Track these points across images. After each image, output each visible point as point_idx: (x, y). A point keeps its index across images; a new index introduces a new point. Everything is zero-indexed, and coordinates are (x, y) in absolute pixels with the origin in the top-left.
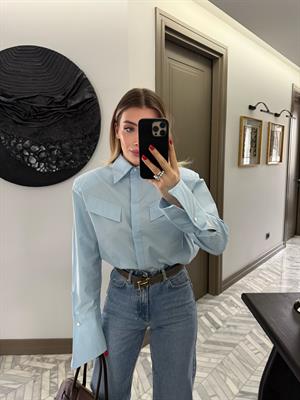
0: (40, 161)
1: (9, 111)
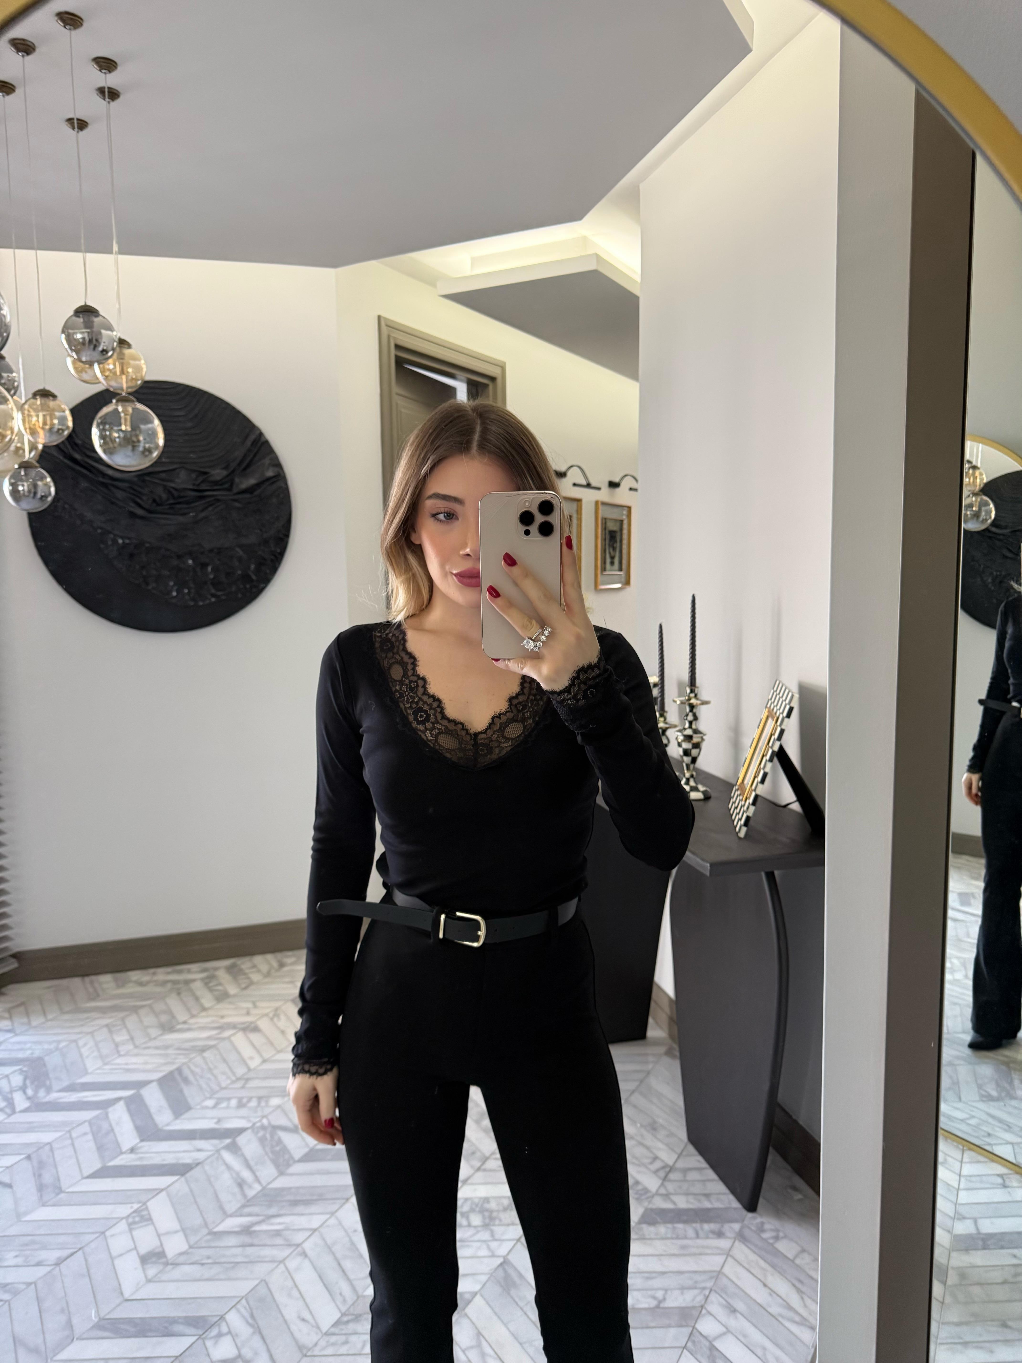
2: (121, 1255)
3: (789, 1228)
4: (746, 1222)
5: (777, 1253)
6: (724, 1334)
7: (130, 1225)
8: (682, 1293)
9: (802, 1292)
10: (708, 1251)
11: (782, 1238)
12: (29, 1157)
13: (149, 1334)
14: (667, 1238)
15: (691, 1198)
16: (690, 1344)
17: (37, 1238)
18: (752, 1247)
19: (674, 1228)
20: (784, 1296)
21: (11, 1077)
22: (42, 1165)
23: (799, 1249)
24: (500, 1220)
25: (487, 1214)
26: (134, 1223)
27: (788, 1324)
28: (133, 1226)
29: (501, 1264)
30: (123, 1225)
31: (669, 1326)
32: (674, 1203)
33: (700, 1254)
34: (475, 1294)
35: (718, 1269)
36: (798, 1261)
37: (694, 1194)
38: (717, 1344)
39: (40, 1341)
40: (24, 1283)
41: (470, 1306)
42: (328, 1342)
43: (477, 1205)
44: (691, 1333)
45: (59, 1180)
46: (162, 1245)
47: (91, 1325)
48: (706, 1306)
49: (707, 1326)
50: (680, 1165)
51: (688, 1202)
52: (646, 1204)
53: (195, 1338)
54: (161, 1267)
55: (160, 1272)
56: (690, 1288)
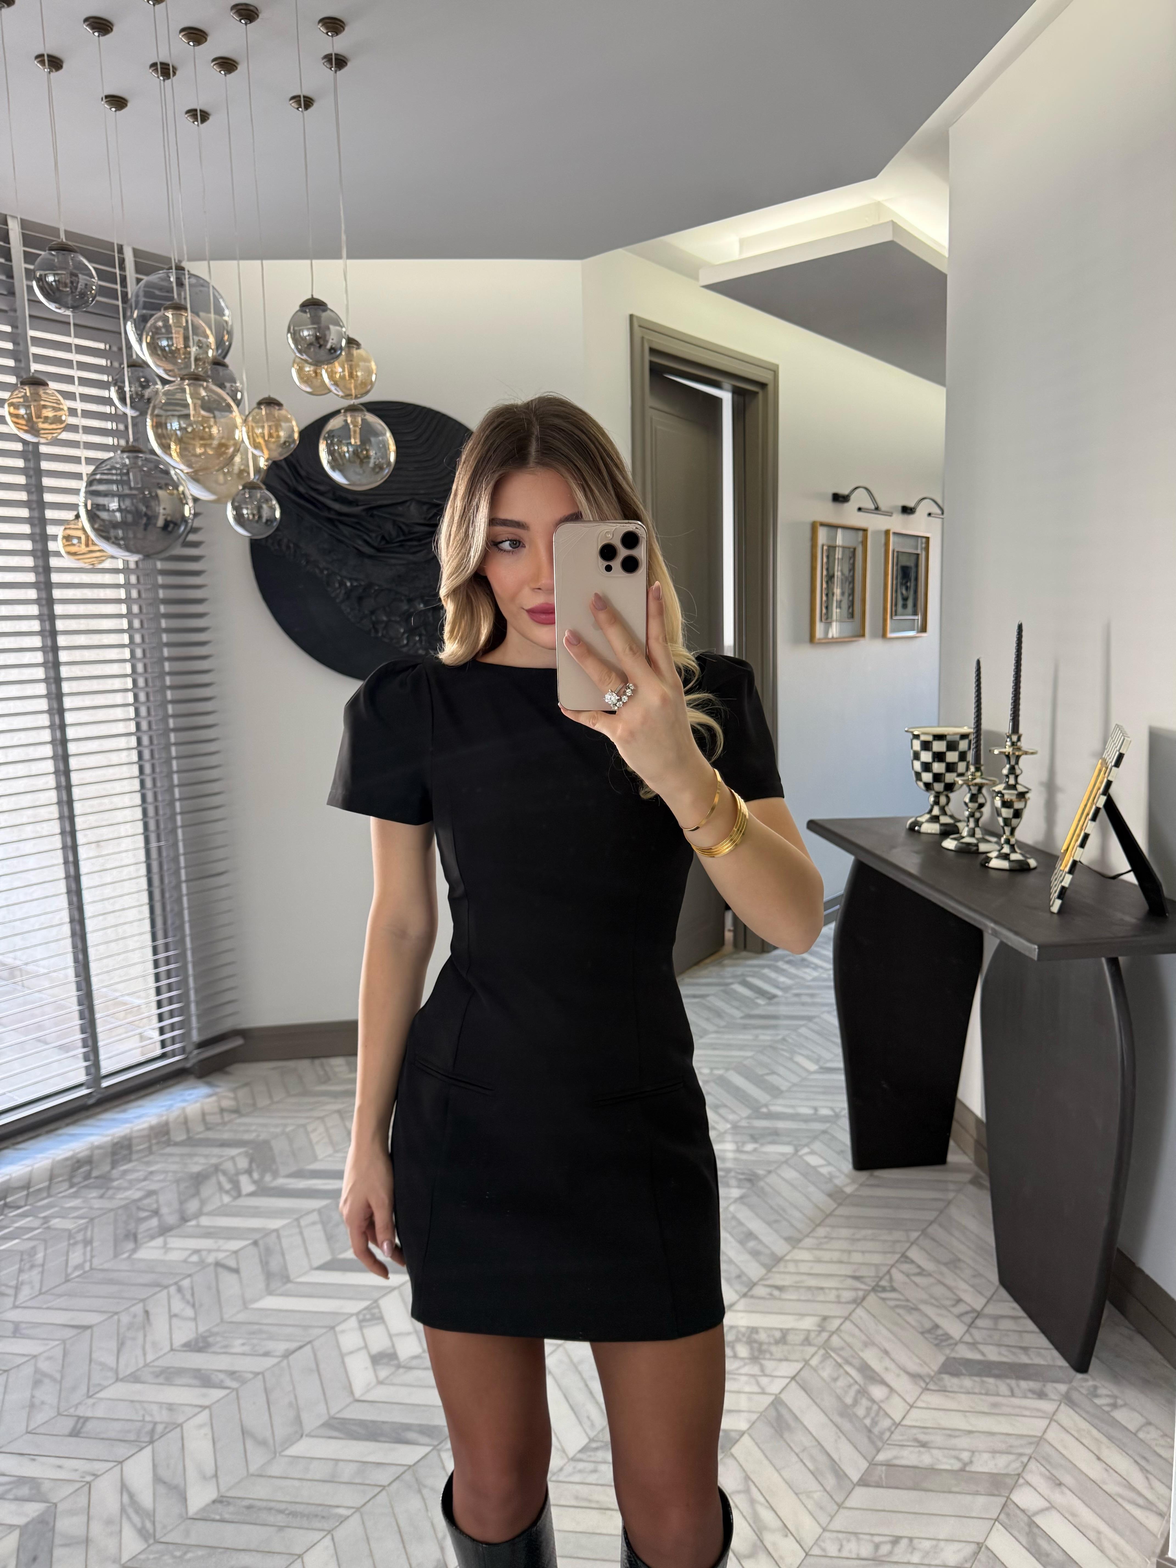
0: (411, 632)
1: (346, 530)
2: (351, 1353)
3: (1131, 1395)
4: (1075, 1384)
5: (1115, 1423)
6: (1047, 1509)
7: (360, 1322)
8: (993, 1457)
9: (1147, 1471)
10: (1027, 1413)
11: (1121, 1406)
12: (255, 1243)
13: (383, 1439)
14: (975, 1393)
15: (1004, 1350)
16: (1002, 1517)
17: (265, 1328)
18: (1082, 1413)
19: (983, 1382)
20: (1124, 1474)
21: (237, 1159)
22: (268, 1251)
23: (1143, 1421)
24: (771, 1354)
25: (756, 1345)
26: (364, 1320)
27: (1129, 1507)
28: (364, 1324)
29: (772, 1403)
30: (353, 1322)
31: (977, 1493)
32: (983, 1354)
33: (1018, 1415)
34: (742, 1433)
35: (1040, 1434)
36: (1141, 1435)
37: (1008, 1346)
38: (1038, 1520)
39: (268, 1434)
40: (251, 1372)
41: (737, 1447)
42: (574, 1468)
43: (744, 1335)
44: (1005, 1505)
45: (286, 1269)
46: (393, 1346)
47: (321, 1422)
48: (1024, 1475)
49: (1024, 1498)
50: (990, 1310)
51: (1000, 1354)
52: (947, 1351)
53: (431, 1448)
54: (393, 1369)
55: (393, 1374)
56: (1002, 1452)
